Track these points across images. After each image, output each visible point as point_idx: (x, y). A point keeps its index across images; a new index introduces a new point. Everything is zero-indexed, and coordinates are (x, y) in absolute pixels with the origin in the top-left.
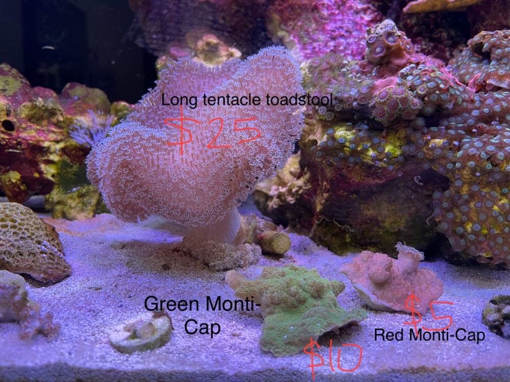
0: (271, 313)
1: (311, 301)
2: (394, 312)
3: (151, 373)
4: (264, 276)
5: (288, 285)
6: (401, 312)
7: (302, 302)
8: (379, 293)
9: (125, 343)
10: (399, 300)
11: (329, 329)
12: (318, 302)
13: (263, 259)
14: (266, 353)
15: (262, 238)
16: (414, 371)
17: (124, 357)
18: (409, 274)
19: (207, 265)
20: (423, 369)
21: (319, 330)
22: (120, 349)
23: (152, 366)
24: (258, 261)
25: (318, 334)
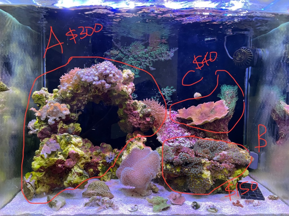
0: (154, 205)
1: (161, 203)
2: (176, 205)
3: (136, 215)
4: (153, 198)
5: (157, 200)
6: (178, 205)
7: (160, 203)
8: (174, 201)
9: (131, 210)
10: (177, 203)
11: (164, 208)
12: (162, 203)
13: (153, 193)
14: (154, 212)
15: (152, 188)
16: (177, 215)
17: (131, 213)
18: (180, 197)
19: (141, 195)
20: (178, 214)
21: (162, 208)
22: (130, 211)
23: (136, 214)
24: (151, 194)
25: (162, 209)
